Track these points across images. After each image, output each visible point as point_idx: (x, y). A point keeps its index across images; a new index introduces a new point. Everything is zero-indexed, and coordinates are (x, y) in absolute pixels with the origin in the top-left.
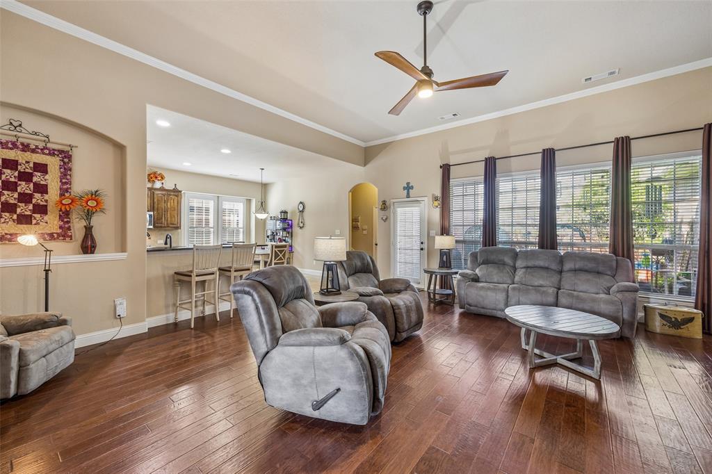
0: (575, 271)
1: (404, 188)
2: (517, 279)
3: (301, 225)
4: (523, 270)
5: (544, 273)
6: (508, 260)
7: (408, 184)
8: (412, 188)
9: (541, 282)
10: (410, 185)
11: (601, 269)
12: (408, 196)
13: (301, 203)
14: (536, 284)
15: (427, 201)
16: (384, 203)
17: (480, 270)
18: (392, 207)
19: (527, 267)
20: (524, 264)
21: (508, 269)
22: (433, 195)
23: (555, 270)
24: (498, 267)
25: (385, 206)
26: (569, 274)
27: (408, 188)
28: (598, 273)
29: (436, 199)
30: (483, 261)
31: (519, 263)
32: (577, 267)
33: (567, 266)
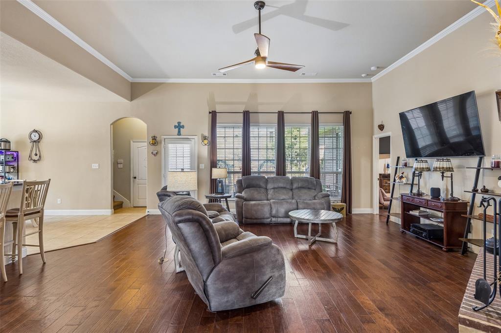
0: (299, 188)
1: (175, 127)
2: (269, 196)
3: (36, 158)
4: (272, 190)
5: (284, 191)
6: (263, 185)
7: (179, 123)
8: (183, 127)
9: (284, 197)
10: (181, 125)
11: (310, 186)
12: (179, 134)
13: (35, 131)
14: (281, 198)
15: (197, 139)
16: (154, 138)
17: (245, 193)
18: (163, 143)
19: (274, 188)
20: (272, 187)
21: (263, 190)
22: (202, 135)
23: (288, 189)
24: (257, 190)
25: (155, 141)
26: (296, 191)
27: (179, 126)
28: (309, 188)
29: (205, 138)
30: (247, 186)
31: (270, 186)
32: (300, 185)
33: (295, 186)
